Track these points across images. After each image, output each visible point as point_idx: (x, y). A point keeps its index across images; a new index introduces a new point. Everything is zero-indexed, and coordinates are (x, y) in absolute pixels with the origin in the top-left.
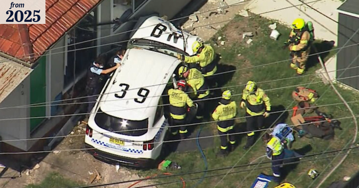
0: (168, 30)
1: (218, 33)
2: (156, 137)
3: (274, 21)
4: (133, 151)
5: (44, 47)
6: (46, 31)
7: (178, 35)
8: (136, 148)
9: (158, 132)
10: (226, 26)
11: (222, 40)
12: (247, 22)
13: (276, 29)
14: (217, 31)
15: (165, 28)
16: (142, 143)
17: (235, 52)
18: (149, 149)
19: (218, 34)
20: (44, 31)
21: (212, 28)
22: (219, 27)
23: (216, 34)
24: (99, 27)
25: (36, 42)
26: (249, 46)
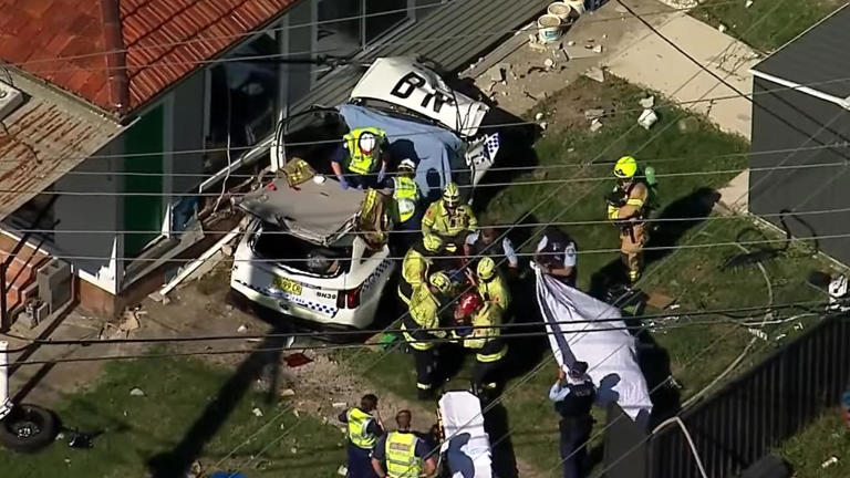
0: (427, 86)
1: (539, 106)
2: (367, 283)
3: (650, 92)
4: (317, 308)
5: (152, 88)
6: (160, 58)
7: (445, 98)
8: (323, 302)
9: (372, 275)
10: (557, 94)
11: (542, 119)
12: (600, 89)
13: (652, 108)
14: (536, 103)
15: (422, 82)
16: (336, 293)
17: (564, 144)
18: (350, 307)
19: (537, 109)
20: (157, 57)
21: (528, 95)
22: (541, 96)
23: (534, 107)
24: (285, 66)
25: (137, 77)
26: (593, 135)
